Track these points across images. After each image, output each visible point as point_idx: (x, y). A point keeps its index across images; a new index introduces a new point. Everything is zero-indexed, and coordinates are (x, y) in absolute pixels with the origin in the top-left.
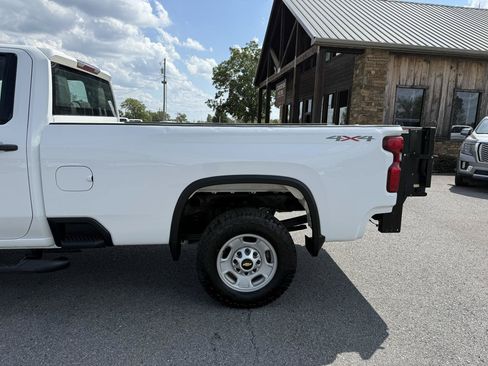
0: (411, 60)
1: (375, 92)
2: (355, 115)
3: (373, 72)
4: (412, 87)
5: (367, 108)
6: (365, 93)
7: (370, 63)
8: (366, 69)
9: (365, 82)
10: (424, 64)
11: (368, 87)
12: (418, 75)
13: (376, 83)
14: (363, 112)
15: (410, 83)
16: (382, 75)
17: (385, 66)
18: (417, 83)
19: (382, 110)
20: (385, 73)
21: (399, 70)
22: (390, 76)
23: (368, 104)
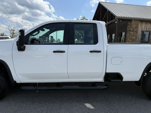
0: (146, 23)
1: (135, 33)
2: (128, 40)
3: (134, 27)
4: (146, 31)
5: (132, 38)
6: (132, 33)
7: (134, 24)
8: (132, 26)
9: (132, 30)
10: (150, 24)
11: (133, 31)
12: (148, 28)
13: (135, 30)
14: (131, 39)
15: (145, 30)
16: (137, 27)
17: (138, 25)
18: (147, 30)
19: (137, 38)
20: (138, 27)
21: (142, 26)
22: (139, 28)
23: (133, 36)
